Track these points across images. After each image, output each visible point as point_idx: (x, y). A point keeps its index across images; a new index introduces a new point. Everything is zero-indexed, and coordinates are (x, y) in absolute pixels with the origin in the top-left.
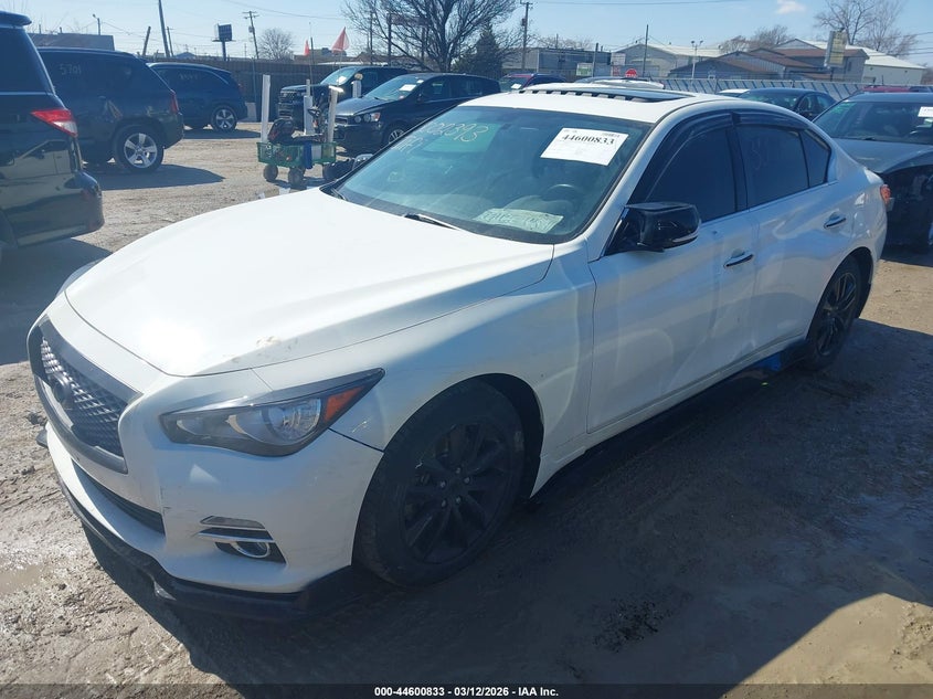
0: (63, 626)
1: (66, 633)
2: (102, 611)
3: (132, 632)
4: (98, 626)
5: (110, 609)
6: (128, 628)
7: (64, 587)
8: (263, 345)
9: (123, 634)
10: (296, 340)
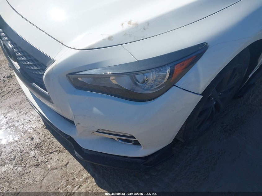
0: (35, 162)
1: (37, 166)
2: (51, 153)
3: (67, 165)
4: (51, 161)
5: (55, 152)
6: (64, 163)
7: (32, 139)
8: (126, 26)
9: (63, 166)
10: (148, 23)
